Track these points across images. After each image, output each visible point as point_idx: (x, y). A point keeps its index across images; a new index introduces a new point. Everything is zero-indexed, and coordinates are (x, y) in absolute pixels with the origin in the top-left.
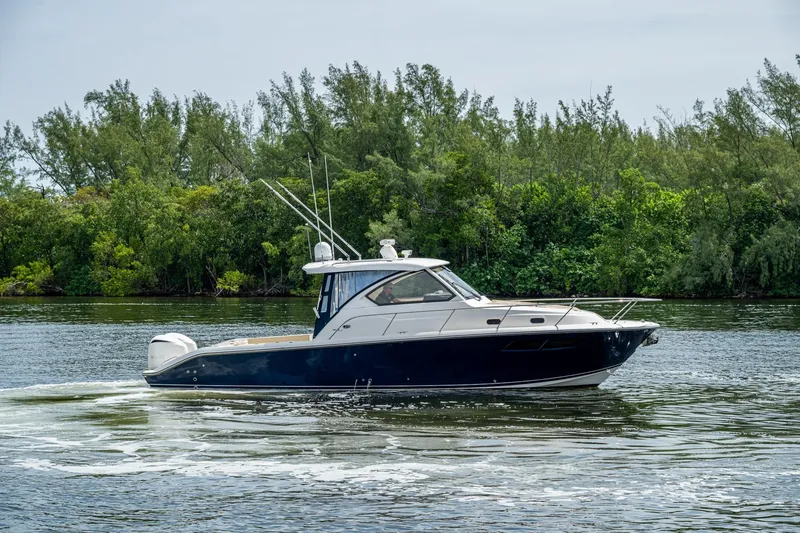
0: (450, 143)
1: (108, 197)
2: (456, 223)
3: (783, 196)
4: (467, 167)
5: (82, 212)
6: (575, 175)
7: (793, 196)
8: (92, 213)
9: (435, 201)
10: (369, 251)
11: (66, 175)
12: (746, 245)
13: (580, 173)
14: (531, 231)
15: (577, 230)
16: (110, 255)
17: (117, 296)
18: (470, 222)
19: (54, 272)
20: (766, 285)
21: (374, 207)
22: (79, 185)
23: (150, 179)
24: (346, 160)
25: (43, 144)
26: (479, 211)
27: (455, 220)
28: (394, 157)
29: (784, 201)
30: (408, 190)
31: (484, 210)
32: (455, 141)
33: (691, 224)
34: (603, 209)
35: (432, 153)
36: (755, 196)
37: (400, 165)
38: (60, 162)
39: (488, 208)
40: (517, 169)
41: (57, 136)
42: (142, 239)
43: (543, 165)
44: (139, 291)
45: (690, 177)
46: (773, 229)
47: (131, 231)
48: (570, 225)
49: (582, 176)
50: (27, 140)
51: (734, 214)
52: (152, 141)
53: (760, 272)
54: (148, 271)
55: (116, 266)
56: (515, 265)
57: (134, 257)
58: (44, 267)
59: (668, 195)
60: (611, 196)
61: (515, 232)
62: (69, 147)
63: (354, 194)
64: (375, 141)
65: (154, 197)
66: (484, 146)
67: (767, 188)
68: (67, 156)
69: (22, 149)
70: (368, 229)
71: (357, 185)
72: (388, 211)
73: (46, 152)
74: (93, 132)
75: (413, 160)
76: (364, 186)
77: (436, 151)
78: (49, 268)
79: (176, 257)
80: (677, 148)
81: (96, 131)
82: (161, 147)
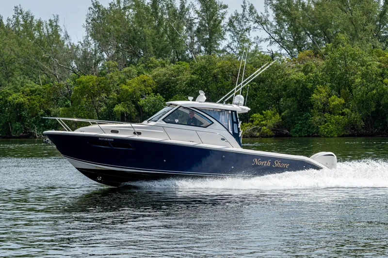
1: (323, 58)
5: (303, 71)
8: (311, 71)
11: (290, 41)
16: (325, 104)
17: (331, 137)
19: (283, 118)
22: (300, 50)
23: (356, 43)
25: (272, 18)
38: (285, 31)
41: (282, 11)
42: (351, 91)
44: (349, 132)
47: (342, 85)
50: (260, 15)
52: (358, 13)
54: (356, 116)
55: (330, 113)
57: (344, 106)
58: (274, 115)
62: (292, 20)
65: (360, 57)
68: (290, 27)
69: (256, 22)
73: (274, 23)
74: (310, 7)
78: (278, 116)
79: (378, 105)
81: (313, 6)
82: (365, 17)
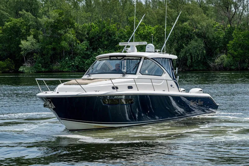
0: (56, 6)
2: (59, 40)
3: (197, 28)
4: (63, 16)
6: (109, 20)
7: (200, 28)
9: (49, 31)
10: (21, 53)
12: (181, 48)
13: (112, 18)
14: (91, 43)
15: (110, 43)
18: (65, 40)
20: (190, 65)
21: (23, 34)
24: (10, 13)
26: (69, 35)
27: (58, 39)
28: (31, 12)
29: (197, 30)
30: (38, 27)
31: (71, 35)
32: (58, 5)
33: (158, 40)
34: (122, 34)
35: (48, 10)
36: (185, 28)
37: (34, 15)
39: (72, 34)
40: (85, 17)
43: (96, 15)
45: (158, 20)
46: (192, 42)
48: (108, 41)
49: (113, 20)
51: (176, 36)
53: (187, 60)
56: (84, 58)
59: (149, 28)
60: (125, 28)
61: (84, 44)
63: (14, 28)
64: (23, 5)
66: (70, 7)
67: (189, 24)
70: (21, 44)
71: (15, 24)
72: (29, 36)
75: (40, 13)
76: (18, 25)
77: (50, 10)
80: (153, 8)
